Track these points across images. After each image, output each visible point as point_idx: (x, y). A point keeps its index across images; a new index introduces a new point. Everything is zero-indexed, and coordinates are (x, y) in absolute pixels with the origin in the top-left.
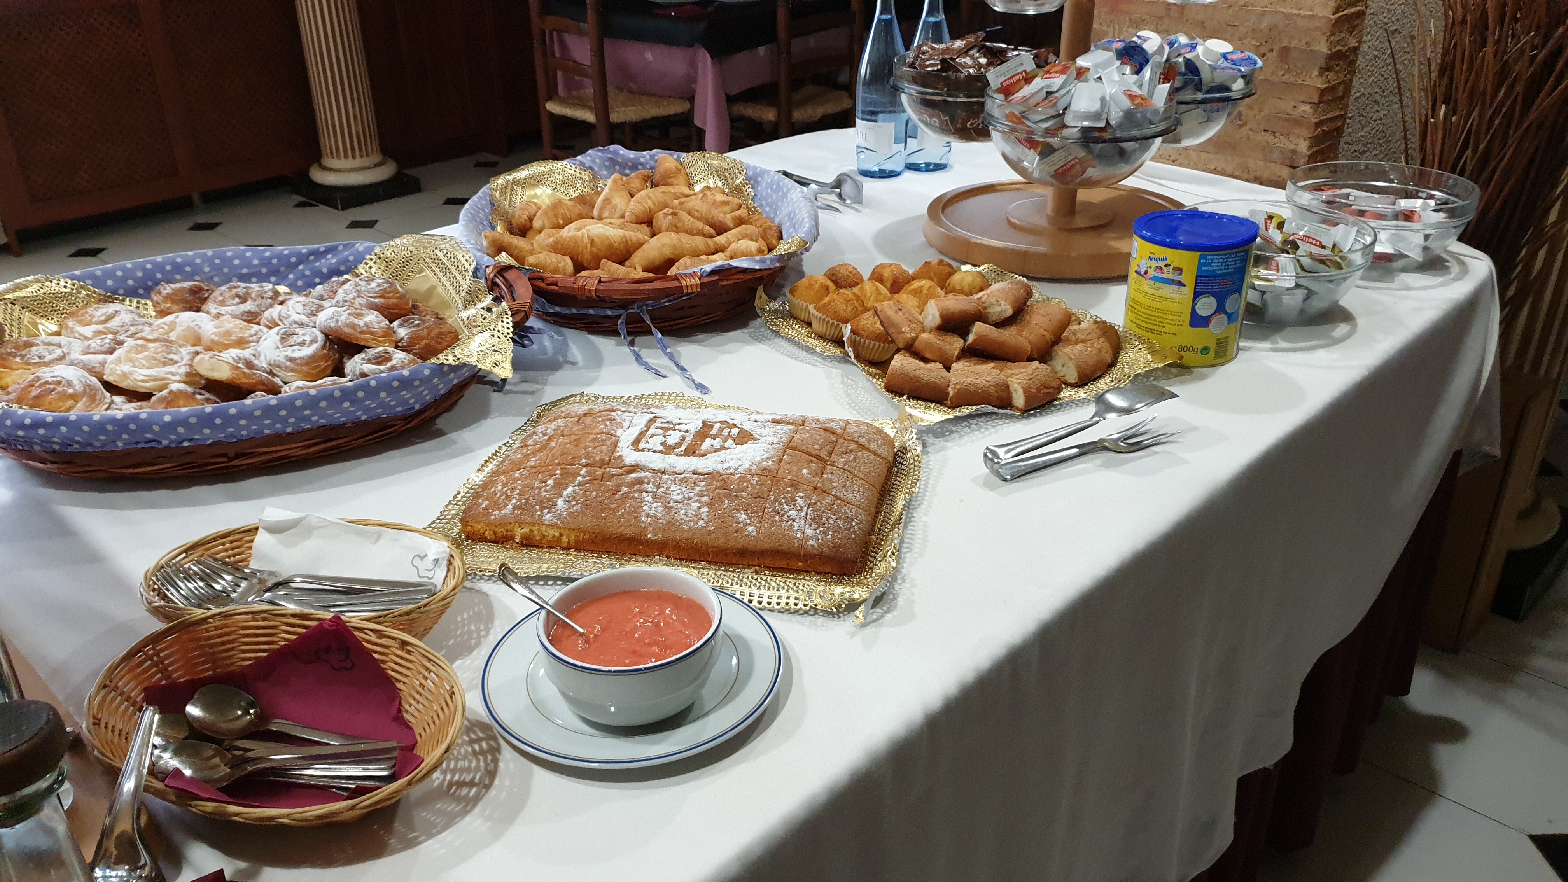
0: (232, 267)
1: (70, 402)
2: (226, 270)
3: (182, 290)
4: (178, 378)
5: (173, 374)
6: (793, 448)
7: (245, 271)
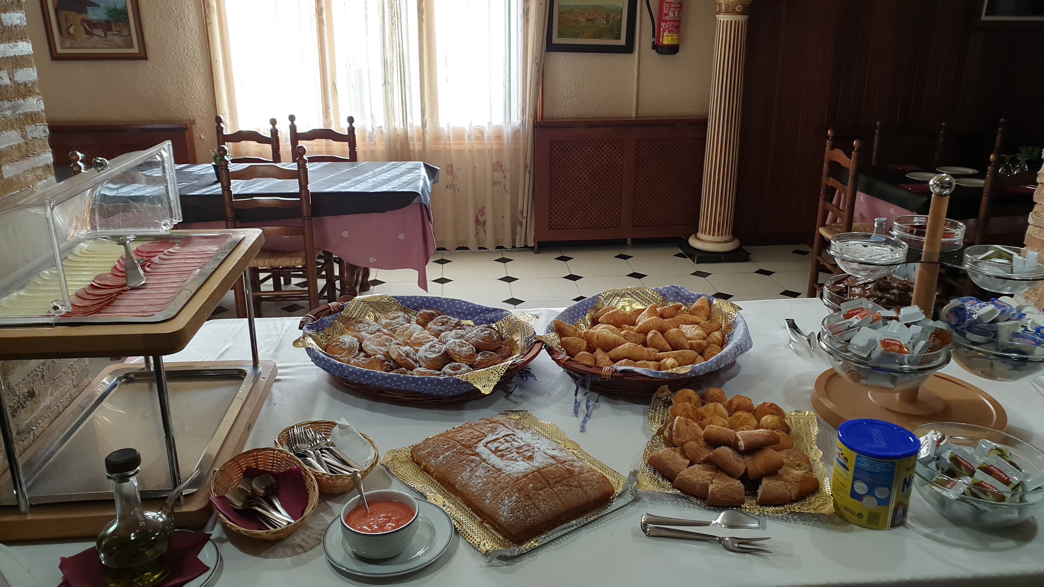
0: (455, 308)
1: (342, 351)
2: (453, 308)
3: (427, 313)
4: (382, 353)
5: (381, 350)
6: (540, 473)
7: (459, 310)
